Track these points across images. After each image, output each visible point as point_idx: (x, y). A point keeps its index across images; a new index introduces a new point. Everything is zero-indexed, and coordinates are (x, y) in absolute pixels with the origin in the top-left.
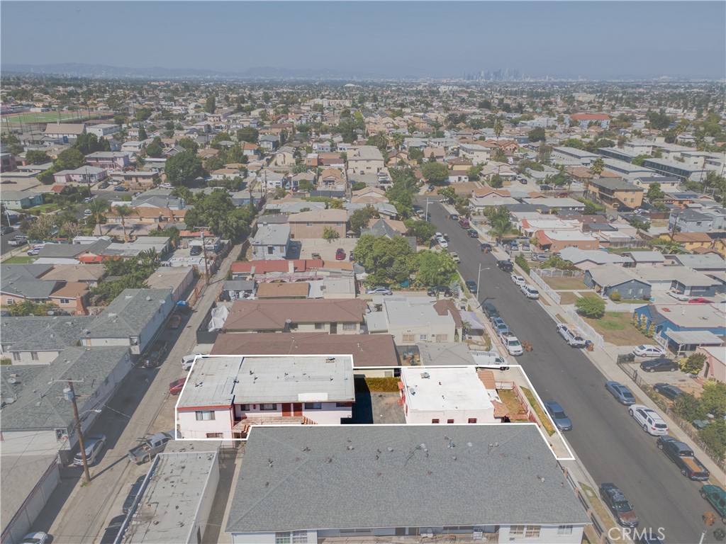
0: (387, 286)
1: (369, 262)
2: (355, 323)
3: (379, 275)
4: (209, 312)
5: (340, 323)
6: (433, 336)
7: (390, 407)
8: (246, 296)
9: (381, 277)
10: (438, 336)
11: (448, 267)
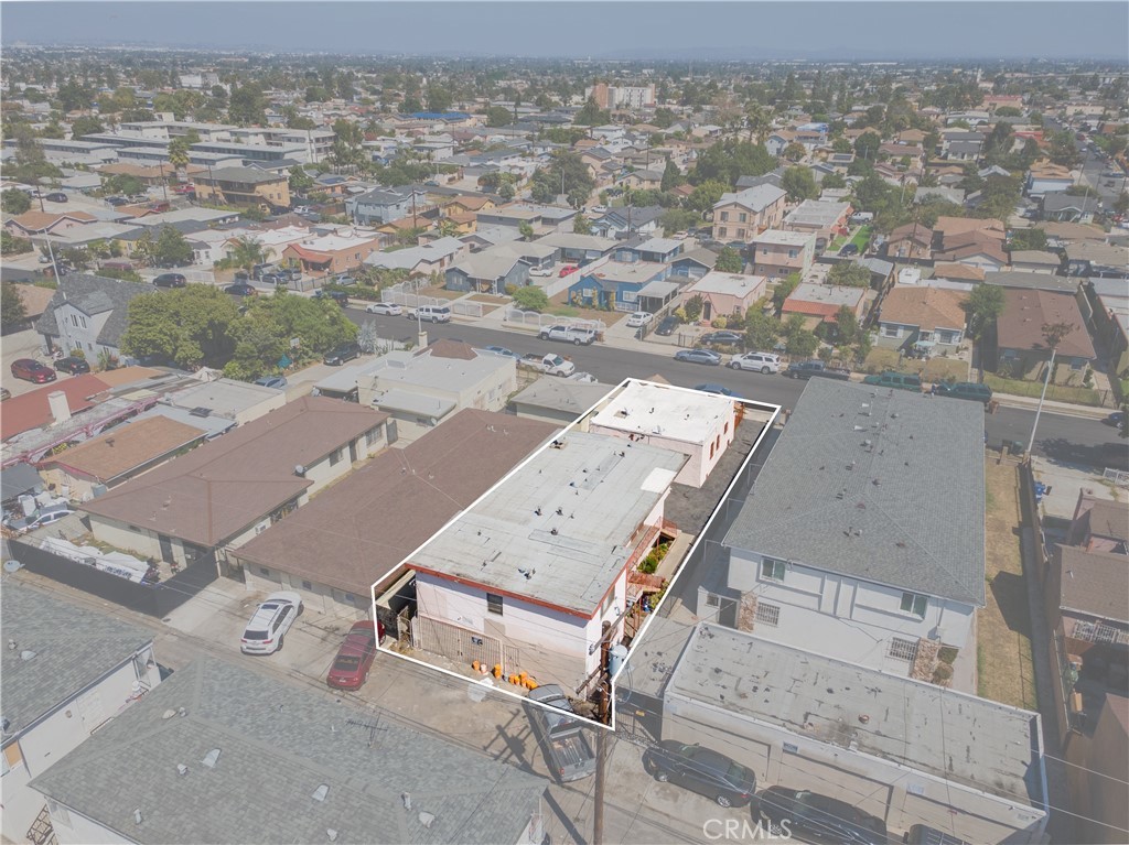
2: (381, 424)
5: (359, 437)
6: (500, 387)
10: (503, 385)
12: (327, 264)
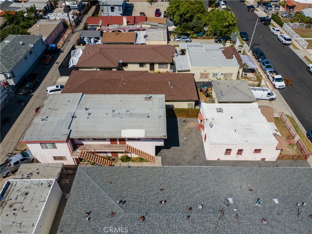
0: (188, 35)
1: (177, 18)
2: (167, 63)
3: (183, 28)
4: (70, 53)
5: (156, 63)
6: (222, 74)
7: (191, 131)
8: (95, 42)
9: (184, 29)
10: (225, 74)
11: (231, 22)
12: (293, 7)
